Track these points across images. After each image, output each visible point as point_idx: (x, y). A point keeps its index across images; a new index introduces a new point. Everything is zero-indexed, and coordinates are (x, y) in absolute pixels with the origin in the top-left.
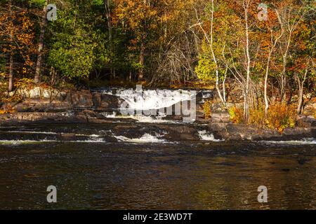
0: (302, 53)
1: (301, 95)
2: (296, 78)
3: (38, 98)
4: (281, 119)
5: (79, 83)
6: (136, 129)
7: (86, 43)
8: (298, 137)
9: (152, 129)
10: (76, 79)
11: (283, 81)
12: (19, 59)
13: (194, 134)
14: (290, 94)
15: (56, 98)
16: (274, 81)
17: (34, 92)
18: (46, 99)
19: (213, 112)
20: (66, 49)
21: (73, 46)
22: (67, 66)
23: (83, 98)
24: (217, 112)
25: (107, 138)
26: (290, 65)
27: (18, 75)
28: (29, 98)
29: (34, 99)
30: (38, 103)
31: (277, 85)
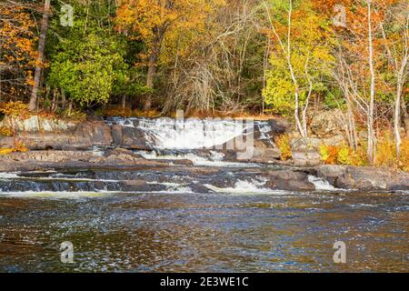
3: (37, 132)
7: (102, 54)
15: (63, 131)
17: (30, 123)
18: (47, 133)
19: (294, 151)
20: (74, 62)
21: (85, 58)
22: (77, 87)
24: (300, 151)
28: (24, 131)
29: (30, 132)
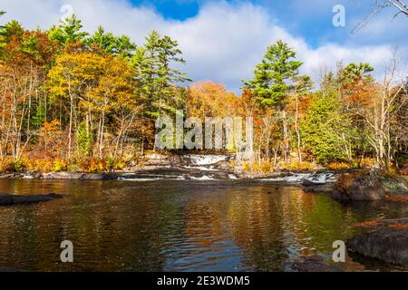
0: (275, 138)
1: (276, 157)
2: (273, 149)
3: (155, 159)
4: (267, 169)
5: (174, 152)
6: (200, 174)
8: (274, 177)
9: (207, 173)
10: (172, 150)
11: (268, 151)
12: (146, 141)
13: (227, 176)
14: (271, 157)
15: (163, 159)
16: (263, 151)
17: (153, 156)
18: (158, 159)
19: (235, 165)
23: (175, 159)
24: (237, 165)
25: (186, 177)
26: (270, 143)
27: (146, 149)
28: (151, 159)
29: (153, 159)
30: (155, 162)
31: (264, 153)
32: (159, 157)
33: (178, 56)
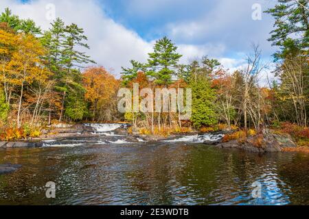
3: (61, 128)
7: (80, 106)
10: (76, 120)
13: (136, 139)
15: (69, 128)
17: (59, 125)
20: (72, 108)
21: (75, 107)
22: (73, 115)
24: (134, 131)
28: (57, 128)
32: (64, 126)
33: (83, 41)
